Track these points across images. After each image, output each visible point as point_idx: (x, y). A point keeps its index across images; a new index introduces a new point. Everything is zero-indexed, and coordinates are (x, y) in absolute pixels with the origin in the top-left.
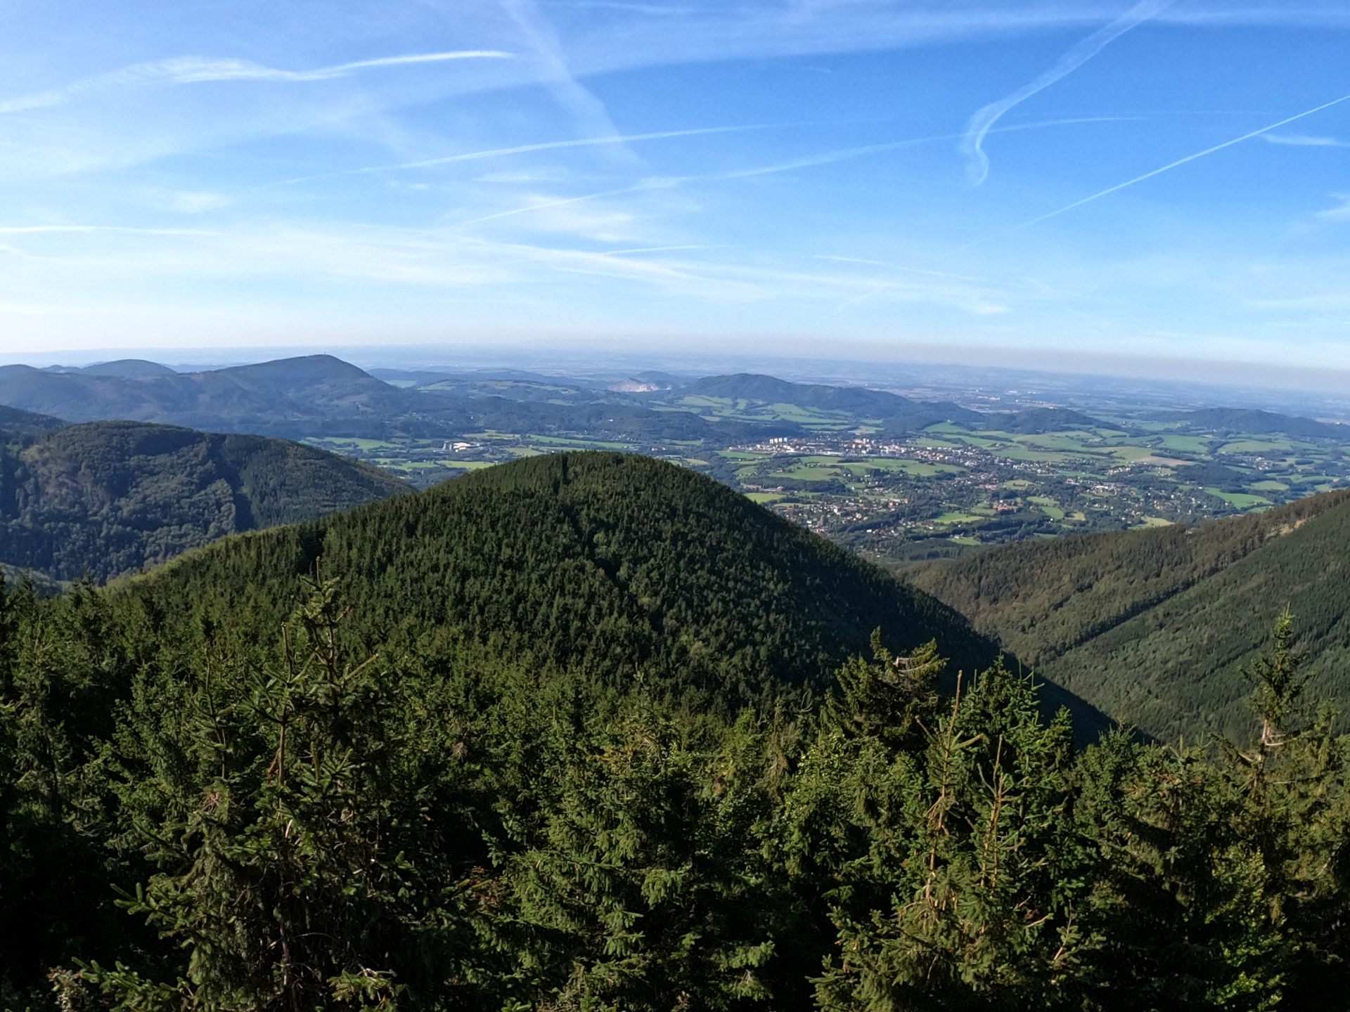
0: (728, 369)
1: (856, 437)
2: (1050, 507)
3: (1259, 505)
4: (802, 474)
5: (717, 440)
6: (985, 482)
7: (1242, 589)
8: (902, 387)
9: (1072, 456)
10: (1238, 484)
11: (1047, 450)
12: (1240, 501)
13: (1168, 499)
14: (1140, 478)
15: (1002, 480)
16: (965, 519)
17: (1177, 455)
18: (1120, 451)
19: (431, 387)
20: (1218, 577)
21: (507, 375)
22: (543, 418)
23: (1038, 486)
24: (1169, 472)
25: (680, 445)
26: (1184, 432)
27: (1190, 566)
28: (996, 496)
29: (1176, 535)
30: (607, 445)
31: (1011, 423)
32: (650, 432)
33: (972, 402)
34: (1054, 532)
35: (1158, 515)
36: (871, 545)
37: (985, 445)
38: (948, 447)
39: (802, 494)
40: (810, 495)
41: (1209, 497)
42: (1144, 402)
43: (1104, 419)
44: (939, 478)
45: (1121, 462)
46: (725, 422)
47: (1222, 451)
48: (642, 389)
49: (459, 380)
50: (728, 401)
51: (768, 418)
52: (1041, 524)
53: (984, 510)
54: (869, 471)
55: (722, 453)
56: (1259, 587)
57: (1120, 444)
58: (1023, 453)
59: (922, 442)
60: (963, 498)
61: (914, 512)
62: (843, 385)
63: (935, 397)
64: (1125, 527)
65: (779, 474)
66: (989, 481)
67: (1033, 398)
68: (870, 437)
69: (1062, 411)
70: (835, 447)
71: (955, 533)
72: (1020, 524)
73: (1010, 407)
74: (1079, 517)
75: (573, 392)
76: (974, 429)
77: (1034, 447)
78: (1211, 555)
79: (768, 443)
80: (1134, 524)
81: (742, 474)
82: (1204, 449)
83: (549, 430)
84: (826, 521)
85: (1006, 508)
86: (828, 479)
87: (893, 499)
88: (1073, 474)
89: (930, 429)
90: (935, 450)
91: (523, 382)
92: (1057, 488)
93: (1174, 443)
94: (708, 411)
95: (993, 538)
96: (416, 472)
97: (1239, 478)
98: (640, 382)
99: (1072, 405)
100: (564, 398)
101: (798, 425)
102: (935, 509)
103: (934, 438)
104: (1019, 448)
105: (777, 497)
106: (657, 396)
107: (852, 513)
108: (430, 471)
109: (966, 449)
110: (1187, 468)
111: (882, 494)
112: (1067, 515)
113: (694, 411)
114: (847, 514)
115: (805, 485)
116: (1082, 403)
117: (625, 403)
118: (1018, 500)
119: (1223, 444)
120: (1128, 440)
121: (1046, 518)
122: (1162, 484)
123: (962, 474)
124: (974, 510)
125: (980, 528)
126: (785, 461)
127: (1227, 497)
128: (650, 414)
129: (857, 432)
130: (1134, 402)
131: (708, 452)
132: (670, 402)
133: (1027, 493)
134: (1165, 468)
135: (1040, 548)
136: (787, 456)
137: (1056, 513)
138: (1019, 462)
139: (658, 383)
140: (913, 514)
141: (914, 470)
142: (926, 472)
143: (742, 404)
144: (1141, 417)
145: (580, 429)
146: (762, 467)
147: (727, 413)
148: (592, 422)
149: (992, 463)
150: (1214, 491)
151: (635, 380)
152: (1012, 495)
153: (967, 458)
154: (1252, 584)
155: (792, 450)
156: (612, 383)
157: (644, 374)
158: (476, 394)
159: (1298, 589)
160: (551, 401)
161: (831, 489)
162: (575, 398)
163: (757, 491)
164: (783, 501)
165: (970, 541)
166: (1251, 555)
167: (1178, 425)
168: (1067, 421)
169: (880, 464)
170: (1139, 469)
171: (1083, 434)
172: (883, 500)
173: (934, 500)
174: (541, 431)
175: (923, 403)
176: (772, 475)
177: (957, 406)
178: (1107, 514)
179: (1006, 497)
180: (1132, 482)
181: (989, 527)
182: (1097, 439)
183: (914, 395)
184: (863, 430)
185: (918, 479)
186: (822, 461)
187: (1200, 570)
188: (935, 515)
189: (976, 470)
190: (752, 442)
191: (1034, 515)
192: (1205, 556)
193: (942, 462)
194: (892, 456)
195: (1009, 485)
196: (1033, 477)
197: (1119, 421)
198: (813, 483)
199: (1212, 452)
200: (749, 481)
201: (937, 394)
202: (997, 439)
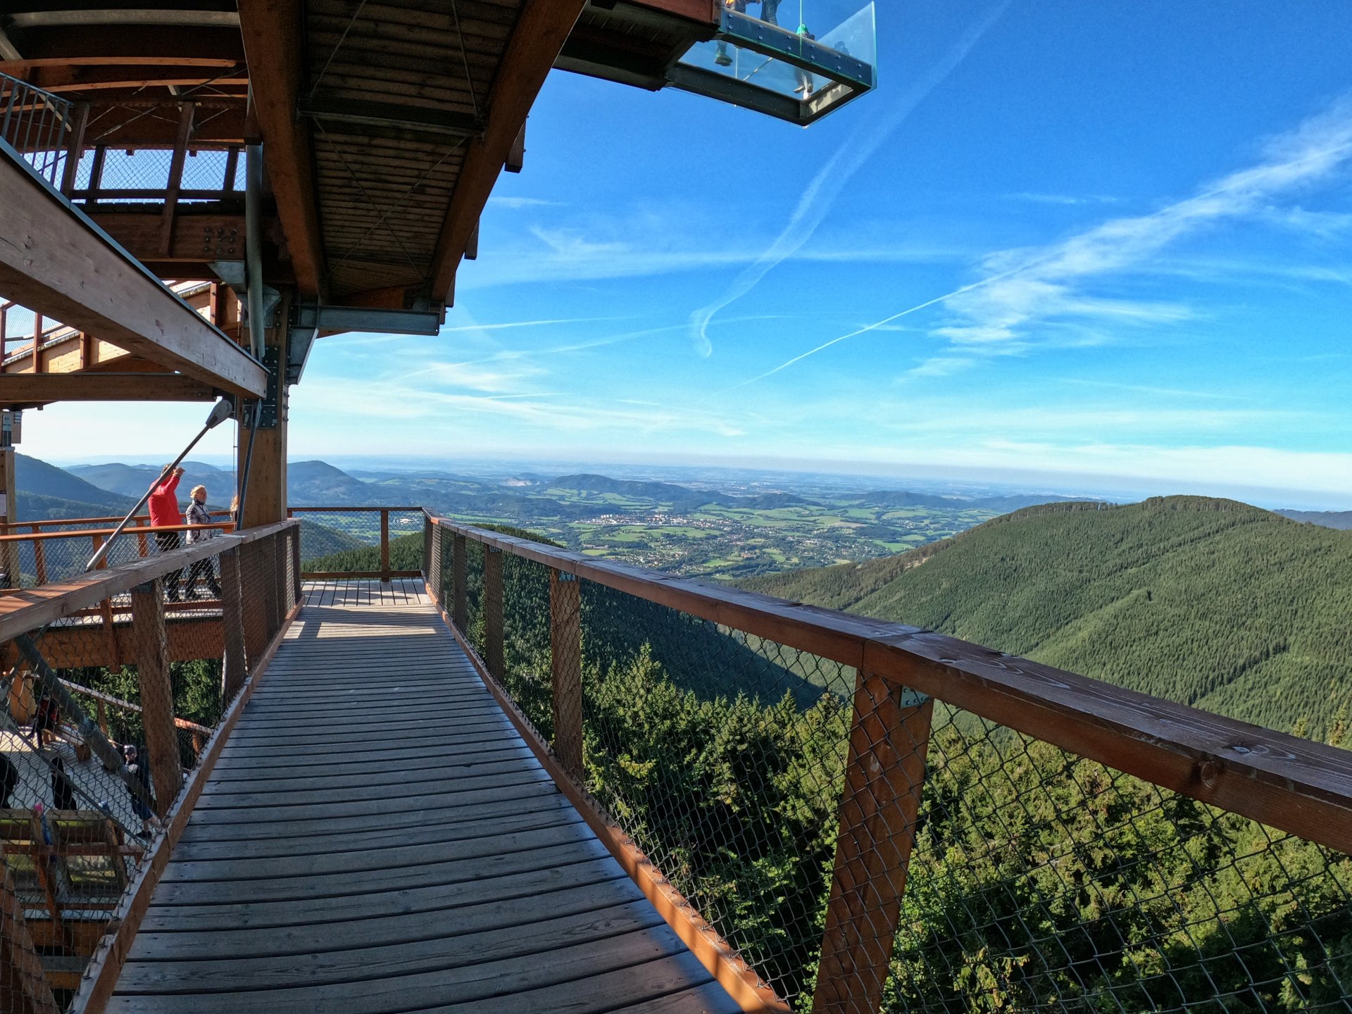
0: (575, 471)
1: (655, 513)
2: (777, 555)
3: (905, 550)
4: (621, 537)
5: (568, 517)
6: (736, 540)
7: (891, 601)
8: (686, 482)
9: (790, 523)
10: (894, 537)
11: (776, 519)
13: (850, 547)
14: (834, 536)
15: (747, 539)
16: (723, 564)
17: (856, 521)
18: (821, 519)
19: (386, 483)
20: (875, 595)
21: (434, 475)
22: (457, 503)
23: (770, 542)
24: (851, 531)
25: (545, 520)
26: (861, 506)
27: (858, 588)
28: (743, 549)
29: (851, 569)
30: (498, 520)
31: (753, 503)
32: (525, 512)
33: (731, 490)
34: (779, 570)
35: (844, 557)
37: (737, 517)
38: (713, 519)
39: (621, 550)
40: (625, 550)
41: (876, 546)
42: (836, 489)
43: (811, 499)
44: (707, 538)
45: (821, 526)
46: (573, 505)
47: (884, 517)
48: (521, 484)
49: (403, 478)
50: (575, 492)
51: (601, 502)
52: (770, 565)
53: (735, 558)
54: (663, 535)
55: (571, 525)
56: (901, 599)
57: (822, 515)
58: (761, 522)
59: (697, 516)
60: (722, 550)
61: (690, 560)
62: (648, 481)
63: (706, 488)
64: (824, 565)
65: (607, 537)
66: (739, 540)
67: (768, 487)
68: (665, 513)
69: (785, 494)
70: (642, 519)
71: (716, 572)
72: (757, 566)
73: (753, 493)
74: (795, 560)
75: (477, 486)
76: (729, 507)
77: (768, 518)
78: (872, 581)
79: (599, 518)
80: (829, 563)
81: (583, 538)
82: (874, 517)
83: (462, 511)
84: (635, 567)
85: (749, 556)
86: (637, 540)
87: (678, 552)
88: (792, 534)
89: (702, 508)
90: (705, 521)
91: (445, 479)
92: (781, 543)
93: (855, 513)
94: (562, 498)
95: (740, 575)
97: (895, 533)
98: (519, 480)
99: (792, 491)
100: (471, 490)
101: (619, 507)
102: (704, 558)
103: (705, 513)
104: (758, 518)
105: (605, 552)
106: (532, 488)
107: (652, 561)
109: (724, 520)
110: (862, 528)
111: (671, 549)
112: (787, 559)
113: (553, 498)
114: (649, 562)
115: (622, 544)
116: (797, 490)
117: (510, 493)
118: (757, 551)
119: (884, 514)
120: (826, 512)
121: (774, 562)
122: (846, 538)
123: (722, 536)
124: (729, 558)
125: (732, 569)
126: (611, 529)
127: (887, 545)
128: (525, 500)
129: (656, 511)
130: (830, 489)
131: (562, 524)
132: (539, 493)
133: (763, 547)
134: (849, 529)
135: (768, 581)
136: (611, 526)
137: (780, 558)
138: (758, 527)
139: (531, 480)
140: (691, 561)
141: (692, 533)
142: (700, 534)
143: (584, 493)
144: (834, 498)
145: (482, 510)
146: (596, 533)
147: (575, 499)
148: (489, 505)
149: (741, 528)
150: (879, 542)
151: (516, 478)
152: (754, 548)
153: (726, 525)
154: (896, 598)
155: (615, 523)
156: (502, 481)
157: (523, 474)
158: (415, 487)
159: (924, 599)
160: (463, 492)
161: (640, 546)
162: (477, 490)
163: (592, 548)
164: (609, 554)
165: (726, 577)
166: (896, 580)
167: (857, 502)
168: (788, 501)
169: (670, 530)
170: (833, 529)
171: (798, 509)
172: (672, 553)
173: (703, 552)
174: (456, 511)
175: (699, 492)
176: (602, 538)
177: (719, 494)
178: (812, 558)
179: (749, 549)
180: (828, 538)
181: (737, 568)
182: (807, 512)
183: (693, 486)
184: (660, 509)
185: (694, 539)
186: (634, 529)
187: (865, 590)
188: (704, 562)
189: (731, 533)
190: (590, 518)
191: (767, 560)
192: (868, 582)
193: (710, 528)
194: (678, 525)
195: (751, 542)
196: (766, 537)
197: (821, 501)
198: (627, 543)
199: (878, 518)
200: (587, 541)
201: (707, 486)
202: (745, 513)
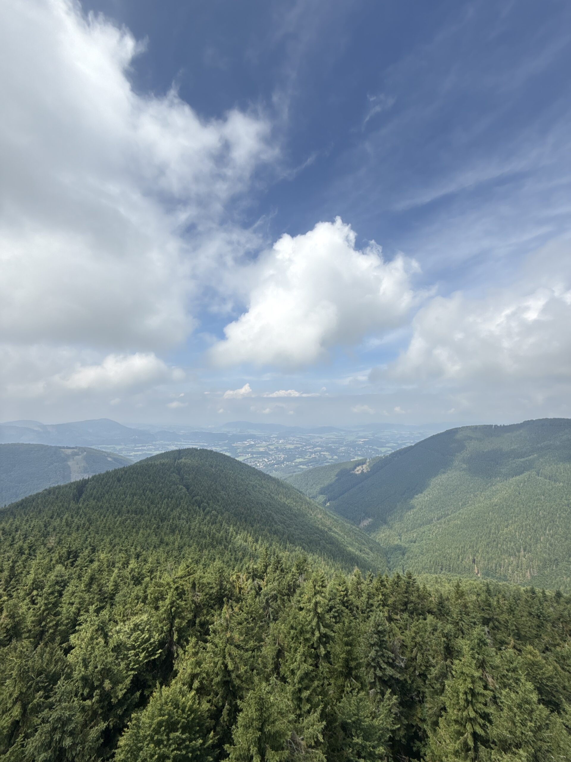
1: (271, 438)
2: (327, 455)
3: (389, 451)
4: (256, 450)
8: (284, 423)
9: (333, 440)
10: (382, 445)
11: (325, 438)
12: (383, 450)
13: (362, 450)
14: (353, 445)
15: (313, 448)
16: (303, 460)
17: (362, 437)
18: (347, 437)
22: (179, 437)
23: (324, 449)
24: (361, 442)
26: (365, 431)
28: (312, 453)
31: (315, 431)
33: (304, 426)
35: (359, 456)
36: (276, 470)
37: (308, 438)
38: (298, 439)
39: (256, 455)
40: (258, 456)
41: (374, 449)
43: (341, 428)
44: (295, 449)
45: (347, 441)
46: (234, 435)
47: (376, 436)
48: (209, 427)
50: (235, 429)
51: (246, 434)
52: (325, 460)
53: (308, 457)
54: (275, 448)
57: (346, 435)
58: (319, 440)
59: (290, 438)
60: (302, 454)
61: (288, 459)
62: (267, 423)
63: (294, 426)
65: (250, 450)
66: (310, 449)
67: (321, 424)
68: (276, 438)
70: (265, 441)
71: (300, 465)
72: (319, 461)
73: (314, 427)
74: (335, 457)
76: (304, 434)
77: (322, 438)
79: (246, 441)
81: (239, 451)
82: (371, 435)
84: (263, 463)
85: (315, 456)
86: (263, 451)
87: (282, 456)
88: (334, 445)
89: (292, 434)
90: (294, 440)
92: (329, 450)
93: (362, 434)
94: (229, 432)
95: (311, 465)
96: (135, 456)
97: (382, 443)
99: (332, 425)
101: (255, 435)
102: (294, 458)
103: (293, 437)
104: (318, 438)
107: (271, 460)
108: (140, 455)
109: (302, 439)
110: (367, 441)
111: (279, 454)
112: (332, 457)
114: (269, 461)
115: (257, 453)
118: (318, 453)
119: (376, 434)
122: (359, 446)
123: (301, 447)
124: (305, 457)
125: (307, 463)
126: (251, 446)
133: (320, 451)
137: (329, 457)
138: (318, 442)
141: (288, 446)
142: (292, 447)
143: (239, 430)
144: (351, 427)
146: (245, 448)
147: (234, 432)
149: (310, 443)
150: (375, 447)
153: (303, 442)
155: (253, 443)
158: (157, 430)
161: (265, 454)
162: (187, 430)
163: (243, 455)
165: (304, 467)
167: (362, 429)
168: (331, 430)
170: (352, 442)
171: (335, 433)
173: (294, 455)
174: (179, 440)
175: (290, 427)
176: (248, 450)
177: (300, 428)
178: (344, 456)
179: (315, 453)
180: (350, 446)
181: (310, 462)
182: (340, 434)
183: (287, 425)
184: (274, 436)
185: (289, 449)
186: (262, 445)
188: (294, 460)
189: (305, 446)
191: (323, 458)
193: (296, 444)
194: (282, 443)
196: (322, 447)
197: (346, 429)
198: (259, 452)
199: (374, 436)
200: (240, 453)
202: (311, 436)
